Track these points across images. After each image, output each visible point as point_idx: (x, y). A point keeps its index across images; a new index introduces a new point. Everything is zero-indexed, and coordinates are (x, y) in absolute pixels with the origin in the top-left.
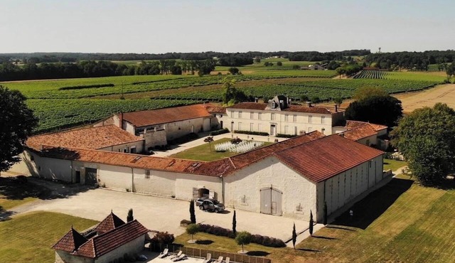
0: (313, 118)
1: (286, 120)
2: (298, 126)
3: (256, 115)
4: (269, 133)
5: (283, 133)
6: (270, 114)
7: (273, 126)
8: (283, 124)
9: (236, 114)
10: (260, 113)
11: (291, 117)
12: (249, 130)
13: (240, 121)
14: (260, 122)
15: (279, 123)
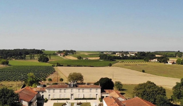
0: (92, 90)
1: (79, 92)
2: (85, 94)
3: (63, 91)
4: (70, 99)
5: (77, 98)
6: (71, 90)
7: (72, 95)
8: (77, 94)
9: (52, 91)
10: (65, 90)
11: (81, 90)
12: (59, 98)
13: (54, 94)
14: (65, 94)
15: (75, 94)
